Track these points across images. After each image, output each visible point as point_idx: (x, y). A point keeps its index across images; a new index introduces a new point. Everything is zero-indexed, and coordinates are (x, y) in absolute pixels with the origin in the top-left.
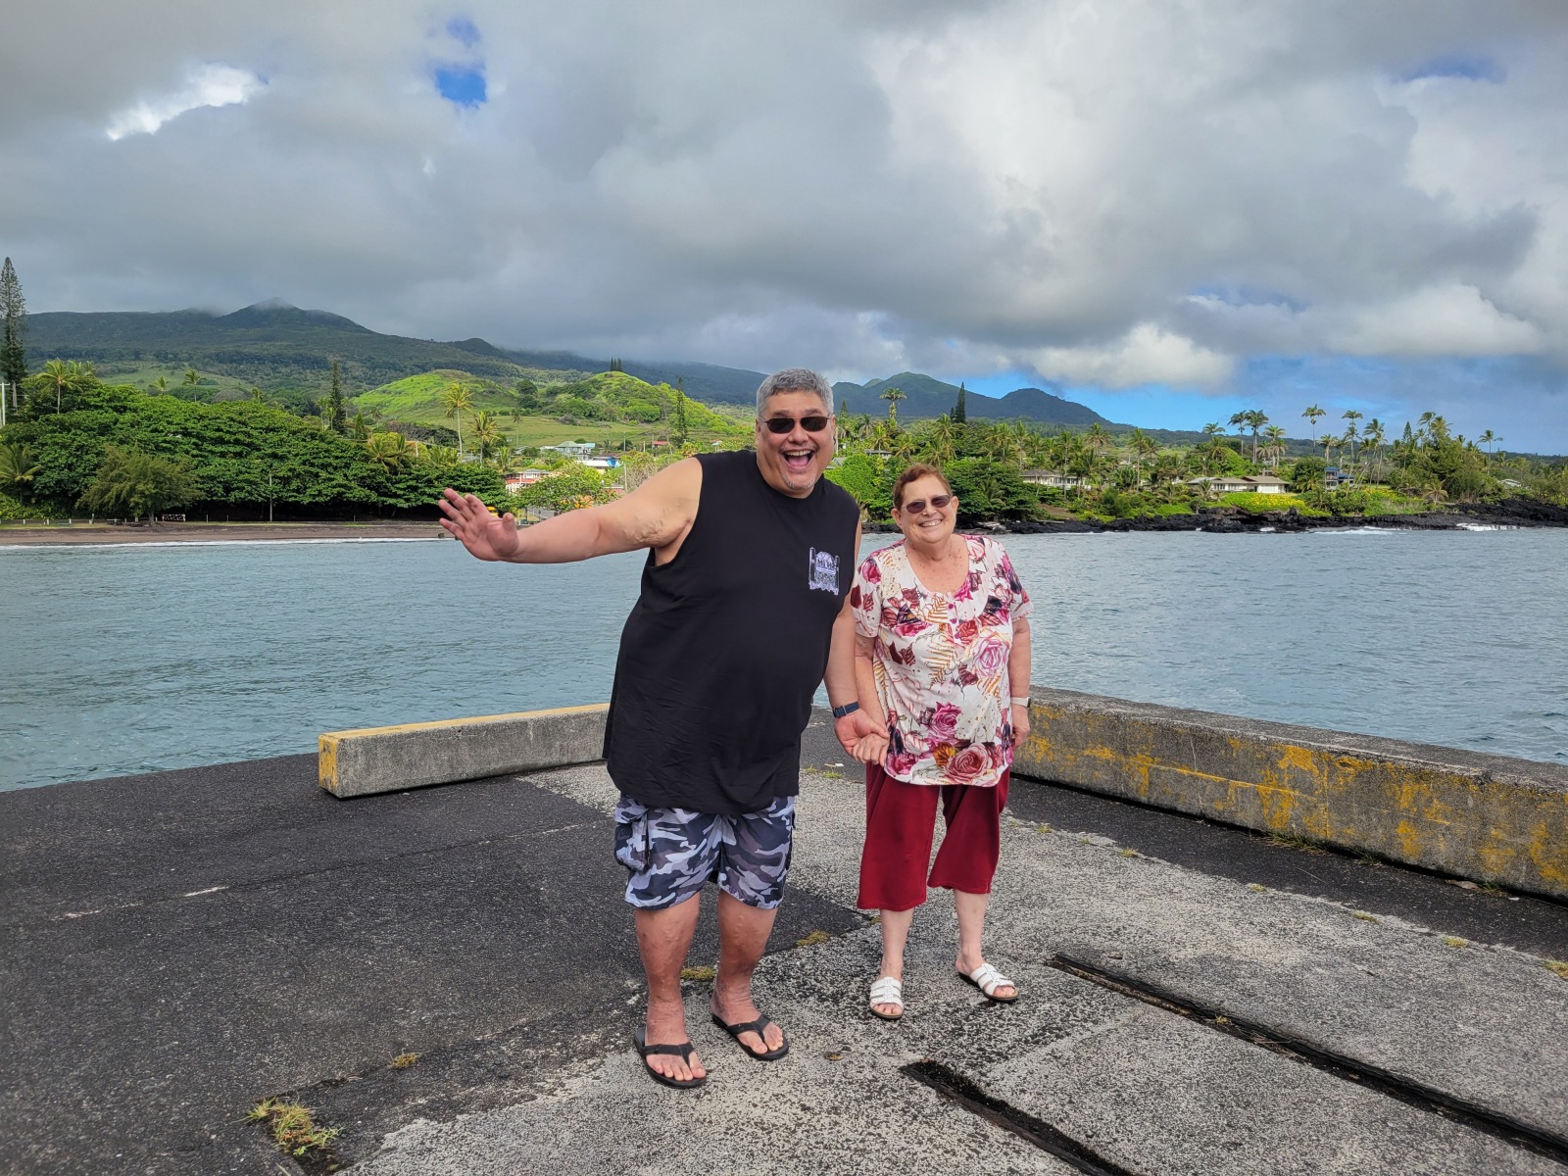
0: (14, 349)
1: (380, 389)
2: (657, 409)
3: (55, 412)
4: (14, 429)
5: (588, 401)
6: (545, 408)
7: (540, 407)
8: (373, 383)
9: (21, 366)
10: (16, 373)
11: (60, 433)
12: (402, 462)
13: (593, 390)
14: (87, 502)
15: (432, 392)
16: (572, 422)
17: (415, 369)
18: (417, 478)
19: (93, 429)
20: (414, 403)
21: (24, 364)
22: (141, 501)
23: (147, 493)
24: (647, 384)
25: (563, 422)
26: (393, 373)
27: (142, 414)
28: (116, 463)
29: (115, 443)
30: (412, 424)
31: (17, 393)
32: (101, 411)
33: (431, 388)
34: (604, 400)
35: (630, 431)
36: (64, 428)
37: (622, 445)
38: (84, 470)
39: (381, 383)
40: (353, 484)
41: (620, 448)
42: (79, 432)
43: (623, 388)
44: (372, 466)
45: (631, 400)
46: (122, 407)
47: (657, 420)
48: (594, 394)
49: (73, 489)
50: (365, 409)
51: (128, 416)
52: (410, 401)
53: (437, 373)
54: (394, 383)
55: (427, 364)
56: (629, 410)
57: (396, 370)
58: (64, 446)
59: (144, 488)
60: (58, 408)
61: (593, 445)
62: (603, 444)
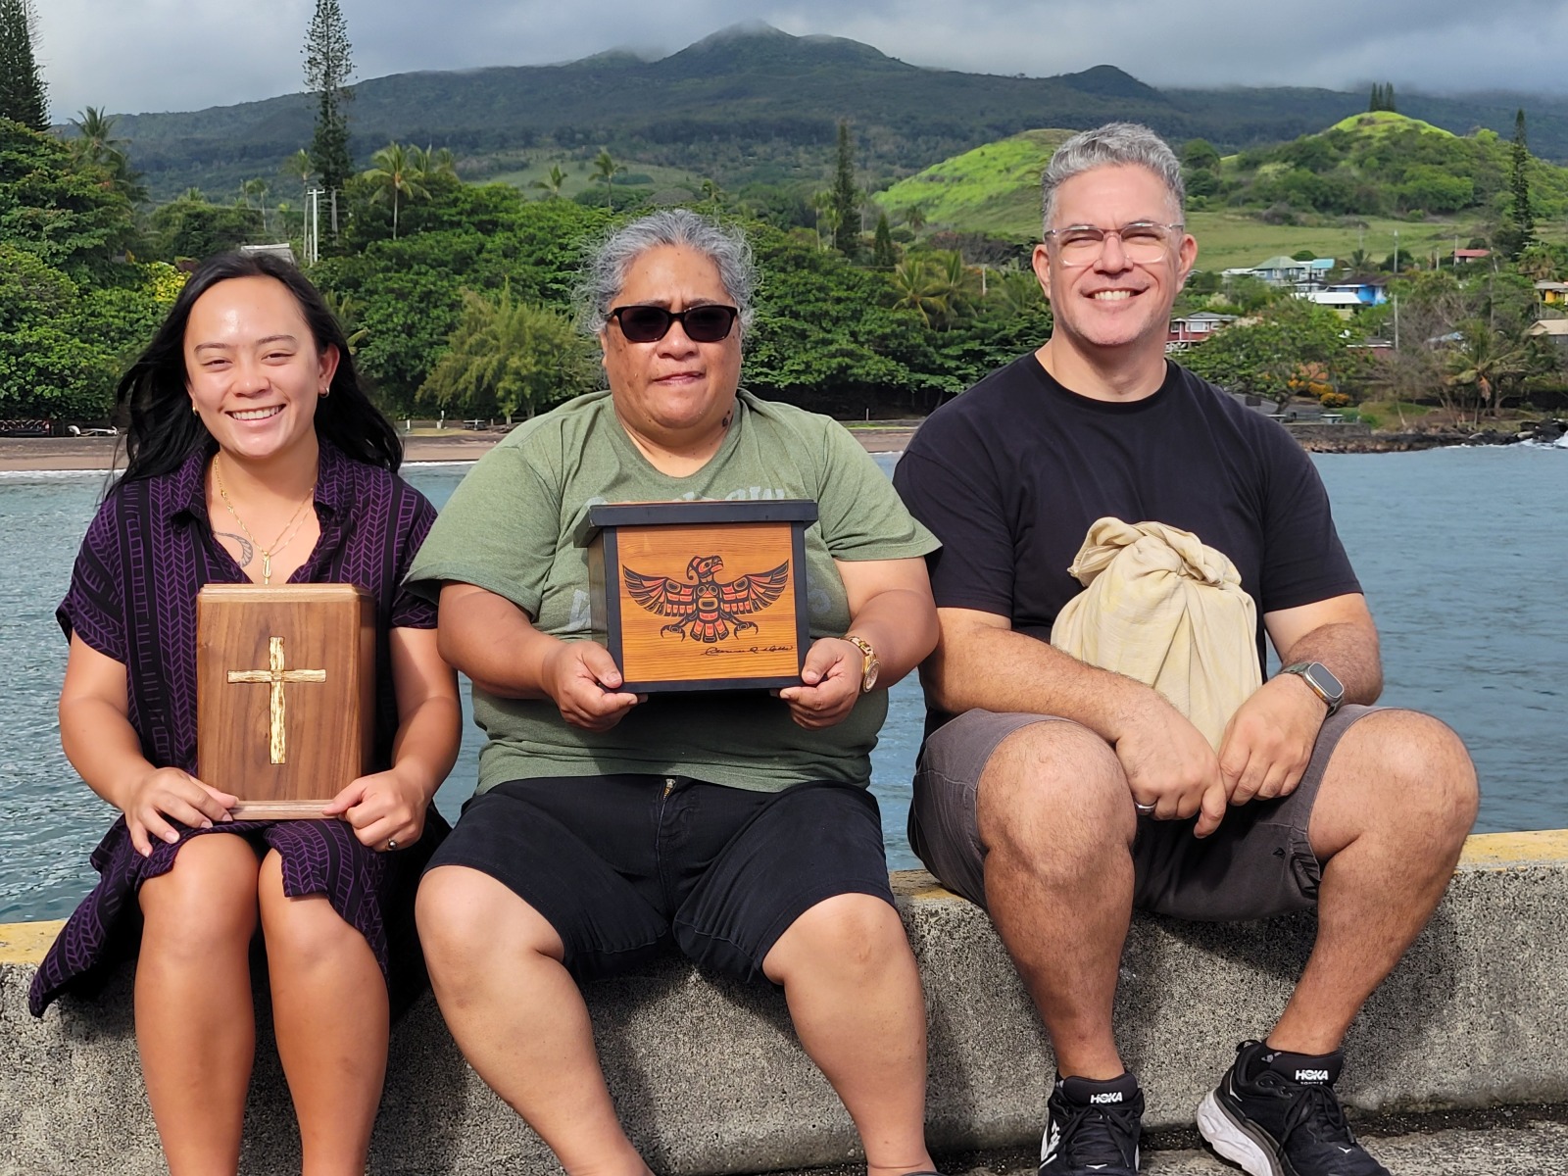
0: (334, 132)
1: (925, 173)
2: (1468, 183)
3: (390, 236)
4: (330, 268)
5: (1321, 177)
6: (1234, 194)
7: (1224, 192)
8: (914, 165)
9: (344, 162)
10: (336, 174)
11: (397, 271)
12: (956, 305)
13: (1333, 152)
14: (433, 390)
15: (1018, 173)
16: (1288, 220)
17: (990, 133)
18: (982, 337)
19: (444, 264)
20: (985, 197)
21: (348, 158)
22: (514, 388)
23: (524, 372)
24: (1447, 134)
25: (1271, 220)
26: (948, 144)
27: (521, 234)
28: (477, 321)
29: (479, 286)
30: (980, 235)
31: (338, 207)
32: (459, 231)
33: (1017, 166)
34: (1355, 172)
35: (1410, 232)
36: (403, 262)
37: (1390, 260)
38: (431, 335)
39: (928, 164)
40: (866, 351)
41: (1388, 265)
42: (424, 268)
43: (1395, 144)
44: (899, 315)
45: (1412, 168)
46: (491, 222)
47: (1467, 206)
48: (1335, 160)
49: (414, 367)
50: (896, 213)
51: (499, 239)
52: (976, 193)
53: (1029, 137)
54: (950, 160)
55: (1011, 121)
56: (1409, 188)
57: (954, 137)
58: (401, 295)
59: (518, 363)
60: (394, 229)
61: (1329, 263)
62: (1348, 258)
